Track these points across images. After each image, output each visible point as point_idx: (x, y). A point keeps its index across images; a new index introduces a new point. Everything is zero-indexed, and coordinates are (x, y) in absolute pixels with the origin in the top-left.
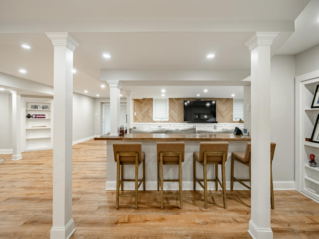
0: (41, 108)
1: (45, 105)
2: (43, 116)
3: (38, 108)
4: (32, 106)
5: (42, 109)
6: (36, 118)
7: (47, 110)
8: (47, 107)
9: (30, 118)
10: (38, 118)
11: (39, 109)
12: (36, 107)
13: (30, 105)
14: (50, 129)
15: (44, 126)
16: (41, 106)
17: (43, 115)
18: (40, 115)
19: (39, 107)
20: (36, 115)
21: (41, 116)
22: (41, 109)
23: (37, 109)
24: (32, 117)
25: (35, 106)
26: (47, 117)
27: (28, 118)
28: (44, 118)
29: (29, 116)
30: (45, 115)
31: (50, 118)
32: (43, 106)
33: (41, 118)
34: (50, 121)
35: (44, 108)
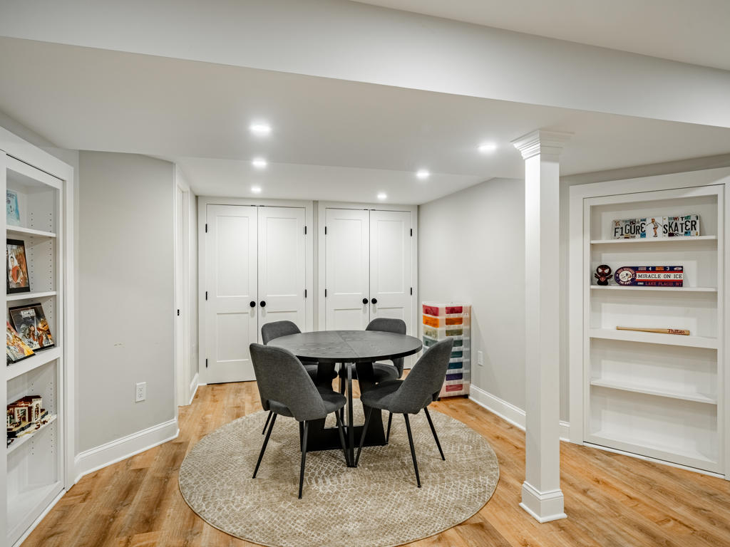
0: (660, 230)
1: (679, 212)
2: (672, 276)
3: (643, 235)
4: (617, 223)
5: (667, 238)
6: (634, 282)
7: (693, 237)
8: (694, 226)
9: (605, 283)
10: (646, 283)
11: (650, 238)
12: (634, 228)
13: (608, 219)
14: (716, 350)
15: (674, 328)
16: (658, 220)
17: (672, 269)
18: (654, 269)
19: (649, 229)
20: (636, 269)
21: (662, 276)
23: (638, 239)
24: (618, 281)
25: (632, 222)
26: (693, 282)
27: (600, 283)
28: (679, 284)
29: (603, 276)
30: (681, 271)
31: (716, 288)
32: (670, 219)
33: (660, 286)
34: (716, 306)
35: (676, 232)
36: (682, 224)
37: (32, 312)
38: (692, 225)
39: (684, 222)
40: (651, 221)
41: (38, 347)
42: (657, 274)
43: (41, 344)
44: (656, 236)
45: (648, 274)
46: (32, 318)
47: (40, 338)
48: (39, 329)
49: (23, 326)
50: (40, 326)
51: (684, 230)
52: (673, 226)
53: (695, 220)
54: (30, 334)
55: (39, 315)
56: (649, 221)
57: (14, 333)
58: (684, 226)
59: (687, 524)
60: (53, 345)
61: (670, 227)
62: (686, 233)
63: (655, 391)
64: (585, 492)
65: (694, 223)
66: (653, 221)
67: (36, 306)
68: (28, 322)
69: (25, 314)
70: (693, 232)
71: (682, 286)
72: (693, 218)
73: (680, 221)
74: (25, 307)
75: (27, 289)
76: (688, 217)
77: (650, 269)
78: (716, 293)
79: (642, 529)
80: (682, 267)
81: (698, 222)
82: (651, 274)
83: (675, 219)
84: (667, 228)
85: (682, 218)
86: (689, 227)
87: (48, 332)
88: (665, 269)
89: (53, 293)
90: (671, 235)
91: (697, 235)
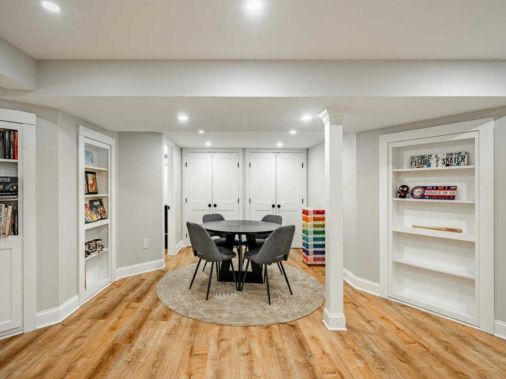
0: (441, 162)
1: (454, 150)
2: (449, 193)
3: (429, 166)
4: (413, 158)
5: (445, 168)
6: (423, 196)
7: (462, 167)
8: (463, 159)
9: (404, 197)
10: (431, 197)
11: (433, 167)
12: (424, 161)
13: (407, 156)
14: (474, 243)
15: (451, 227)
16: (440, 156)
17: (449, 188)
18: (437, 188)
19: (433, 161)
20: (425, 188)
21: (442, 193)
22: (441, 167)
23: (425, 168)
24: (412, 195)
25: (423, 157)
26: (462, 197)
27: (400, 197)
28: (452, 198)
29: (403, 192)
30: (455, 189)
31: (474, 201)
32: (447, 154)
33: (440, 199)
34: (474, 213)
35: (451, 163)
36: (455, 158)
37: (98, 203)
38: (462, 159)
39: (457, 156)
40: (435, 156)
41: (100, 218)
42: (438, 191)
43: (101, 217)
44: (437, 166)
45: (433, 191)
46: (98, 205)
47: (101, 214)
48: (101, 211)
49: (94, 209)
50: (101, 209)
51: (456, 162)
52: (449, 160)
53: (464, 154)
54: (97, 212)
55: (101, 204)
56: (433, 156)
57: (90, 211)
58: (457, 159)
59: (426, 346)
60: (106, 218)
61: (447, 160)
62: (458, 164)
63: (434, 268)
64: (369, 322)
65: (463, 157)
66: (436, 156)
67: (100, 201)
68: (97, 207)
69: (96, 203)
70: (462, 163)
71: (454, 199)
72: (463, 154)
73: (454, 156)
74: (96, 201)
75: (97, 193)
76: (460, 153)
77: (435, 188)
78: (474, 204)
79: (392, 344)
80: (456, 187)
81: (466, 156)
82: (434, 191)
83: (451, 154)
84: (445, 161)
85: (456, 154)
86: (460, 160)
87: (105, 212)
88: (444, 188)
89: (106, 195)
90: (447, 165)
91: (465, 165)
